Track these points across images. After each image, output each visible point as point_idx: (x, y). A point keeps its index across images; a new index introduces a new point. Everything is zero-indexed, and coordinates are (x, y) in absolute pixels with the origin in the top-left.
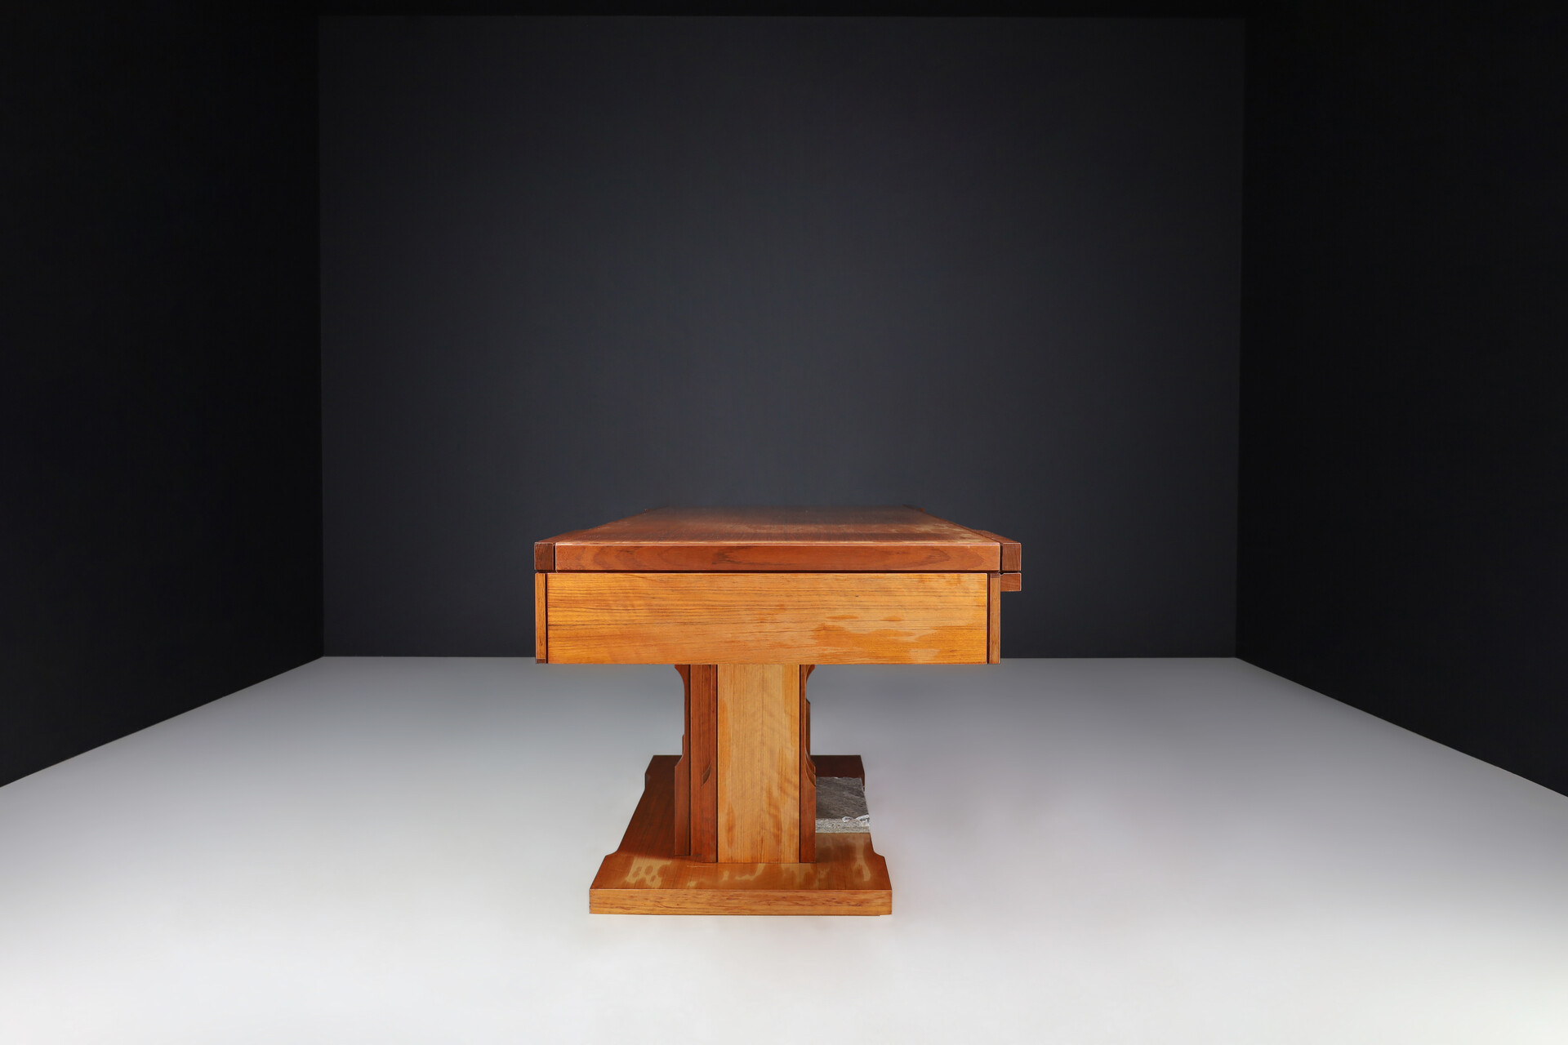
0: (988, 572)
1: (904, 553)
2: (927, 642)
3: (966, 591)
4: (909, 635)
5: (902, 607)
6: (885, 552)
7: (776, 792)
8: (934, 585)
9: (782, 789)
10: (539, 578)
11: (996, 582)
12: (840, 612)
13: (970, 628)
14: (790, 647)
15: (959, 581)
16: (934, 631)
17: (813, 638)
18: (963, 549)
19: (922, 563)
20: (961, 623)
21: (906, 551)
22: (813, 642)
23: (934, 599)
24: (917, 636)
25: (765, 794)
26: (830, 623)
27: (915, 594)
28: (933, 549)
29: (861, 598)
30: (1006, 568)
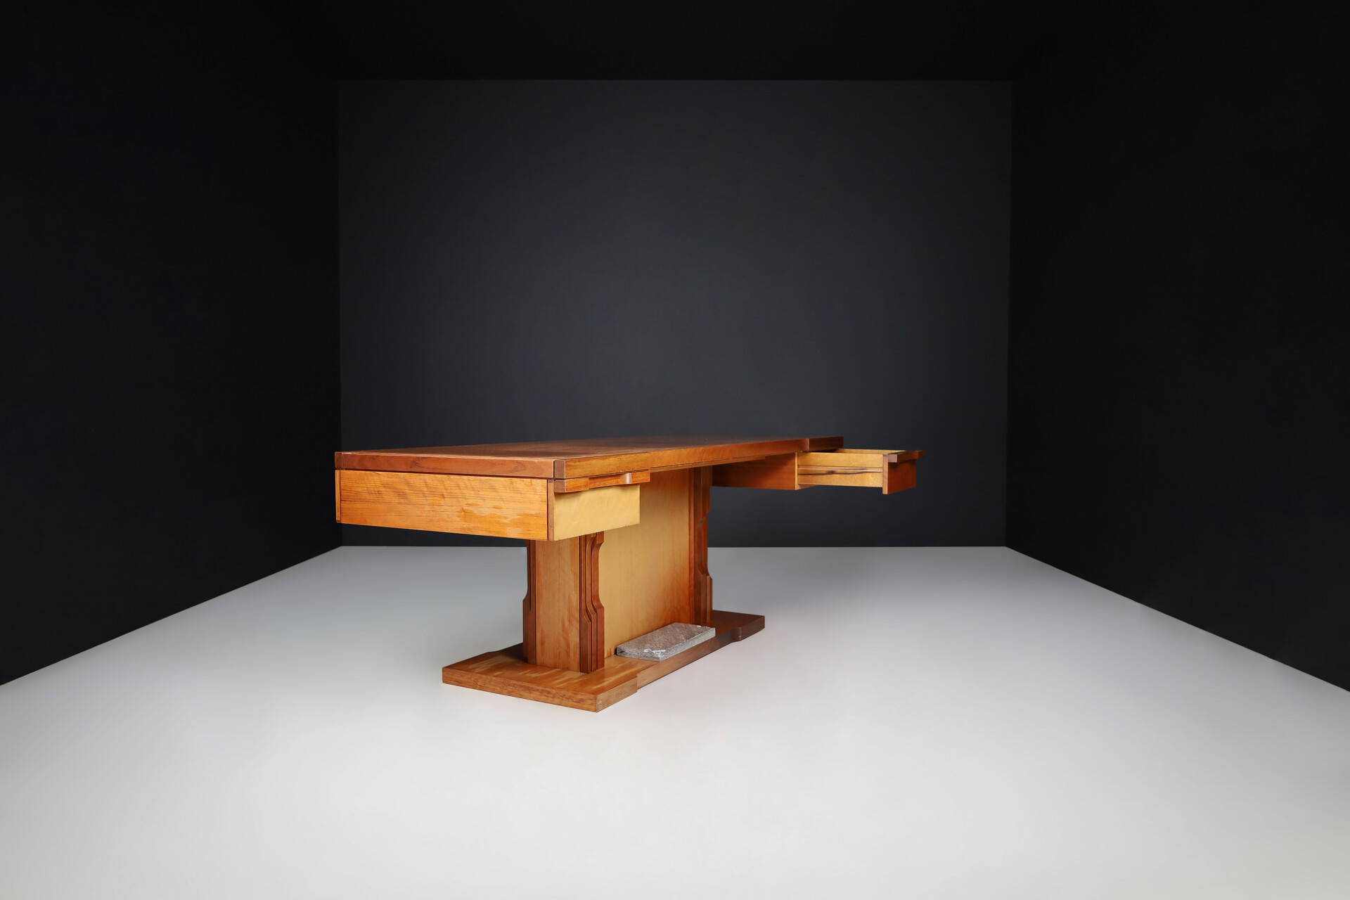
0: (547, 479)
1: (502, 464)
2: (516, 523)
3: (535, 491)
4: (506, 518)
5: (502, 499)
6: (493, 464)
7: (567, 623)
8: (518, 486)
9: (570, 621)
10: (337, 472)
11: (552, 485)
12: (471, 501)
13: (538, 516)
14: (447, 521)
15: (532, 485)
16: (518, 517)
17: (459, 516)
18: (533, 462)
19: (512, 472)
20: (533, 512)
21: (503, 463)
22: (458, 519)
23: (519, 495)
24: (510, 519)
25: (561, 624)
26: (465, 508)
27: (508, 491)
28: (517, 462)
29: (482, 493)
30: (557, 477)
